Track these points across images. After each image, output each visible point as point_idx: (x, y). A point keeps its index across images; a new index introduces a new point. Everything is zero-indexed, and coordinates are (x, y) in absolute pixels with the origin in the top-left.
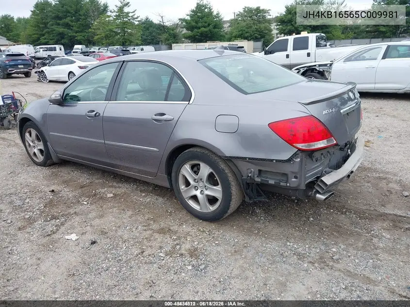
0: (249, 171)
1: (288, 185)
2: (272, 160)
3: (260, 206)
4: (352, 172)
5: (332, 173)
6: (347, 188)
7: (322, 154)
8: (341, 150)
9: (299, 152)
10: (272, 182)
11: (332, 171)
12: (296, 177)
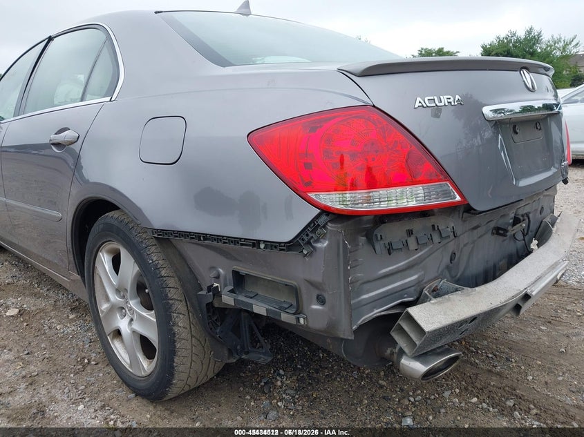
0: (213, 274)
1: (302, 321)
2: (256, 243)
3: (296, 369)
4: (527, 297)
5: (453, 296)
6: (533, 338)
7: (410, 233)
8: (498, 234)
9: (324, 218)
10: (260, 309)
11: (457, 290)
12: (321, 300)
